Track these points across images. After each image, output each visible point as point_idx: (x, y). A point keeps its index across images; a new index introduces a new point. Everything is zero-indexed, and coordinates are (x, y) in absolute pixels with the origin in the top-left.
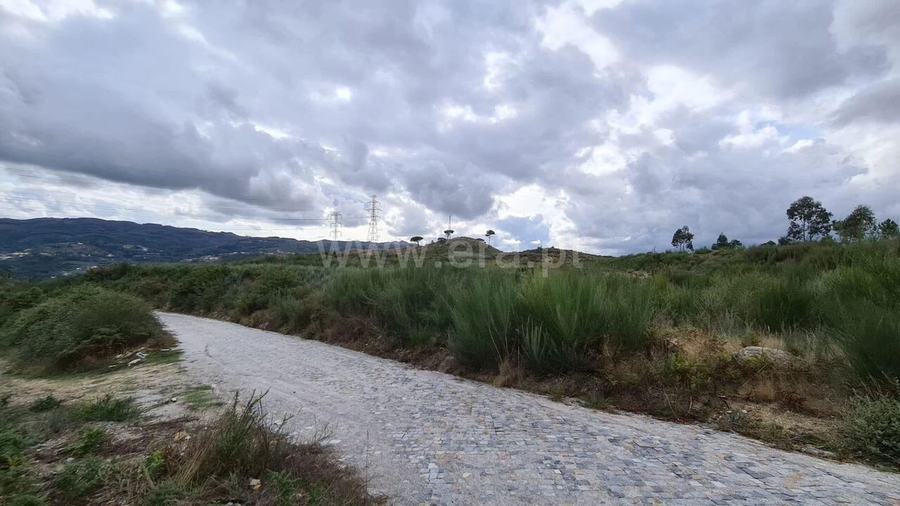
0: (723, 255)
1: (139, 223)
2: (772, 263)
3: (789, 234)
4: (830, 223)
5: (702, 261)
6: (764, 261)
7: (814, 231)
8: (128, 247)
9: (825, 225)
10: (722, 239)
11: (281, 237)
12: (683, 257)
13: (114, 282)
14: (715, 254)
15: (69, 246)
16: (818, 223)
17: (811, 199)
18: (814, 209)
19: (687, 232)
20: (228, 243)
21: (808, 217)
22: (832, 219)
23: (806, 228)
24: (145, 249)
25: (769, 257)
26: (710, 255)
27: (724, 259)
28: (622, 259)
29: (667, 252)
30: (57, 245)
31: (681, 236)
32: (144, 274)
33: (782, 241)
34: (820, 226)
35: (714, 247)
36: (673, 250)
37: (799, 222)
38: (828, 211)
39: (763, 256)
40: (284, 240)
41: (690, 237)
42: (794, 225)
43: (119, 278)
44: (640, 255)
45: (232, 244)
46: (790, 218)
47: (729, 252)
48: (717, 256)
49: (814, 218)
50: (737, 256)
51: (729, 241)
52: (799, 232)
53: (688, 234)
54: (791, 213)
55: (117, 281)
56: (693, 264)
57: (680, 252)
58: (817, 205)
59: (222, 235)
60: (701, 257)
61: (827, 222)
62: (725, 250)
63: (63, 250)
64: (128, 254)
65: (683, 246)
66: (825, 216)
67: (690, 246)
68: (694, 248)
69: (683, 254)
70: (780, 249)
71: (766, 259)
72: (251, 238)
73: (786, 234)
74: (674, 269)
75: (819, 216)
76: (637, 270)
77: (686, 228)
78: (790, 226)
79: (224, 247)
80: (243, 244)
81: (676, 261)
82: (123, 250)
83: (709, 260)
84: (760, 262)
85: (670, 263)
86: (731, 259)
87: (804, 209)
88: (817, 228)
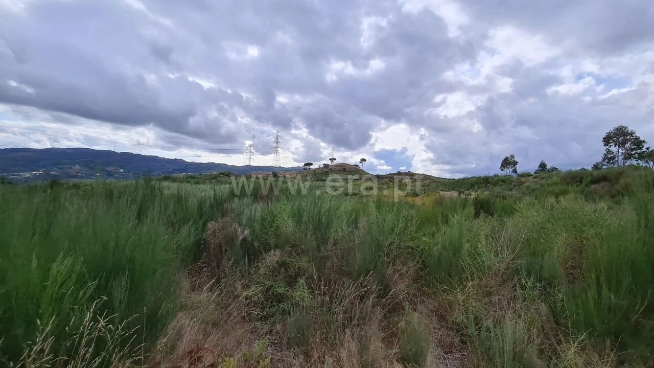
0: (542, 178)
1: (118, 152)
3: (604, 160)
4: (644, 149)
5: (523, 183)
6: (579, 183)
7: (628, 156)
8: (109, 169)
9: (639, 151)
10: (543, 166)
11: (216, 163)
12: (508, 180)
14: (536, 177)
15: (70, 168)
16: (632, 150)
17: (625, 128)
18: (628, 137)
19: (513, 159)
21: (622, 144)
22: (646, 146)
23: (620, 154)
24: (122, 171)
25: (583, 180)
26: (530, 178)
29: (495, 176)
30: (61, 167)
31: (508, 162)
33: (596, 167)
34: (633, 153)
35: (535, 173)
36: (500, 174)
37: (614, 149)
38: (642, 139)
39: (578, 179)
40: (219, 164)
41: (515, 163)
42: (609, 151)
44: (473, 178)
45: (181, 167)
46: (605, 145)
47: (547, 176)
48: (536, 179)
49: (627, 145)
50: (555, 179)
51: (548, 167)
52: (613, 158)
53: (514, 161)
54: (607, 140)
56: (515, 186)
57: (506, 176)
58: (632, 134)
59: (175, 160)
60: (523, 179)
61: (641, 149)
62: (543, 175)
63: (66, 171)
64: (110, 174)
65: (509, 171)
66: (639, 143)
67: (515, 171)
68: (518, 172)
71: (581, 182)
72: (195, 164)
73: (600, 159)
74: (497, 189)
75: (633, 143)
76: (468, 190)
77: (512, 157)
78: (605, 152)
79: (176, 170)
80: (190, 167)
81: (501, 183)
82: (106, 170)
83: (529, 182)
84: (575, 185)
85: (495, 184)
86: (549, 182)
87: (619, 137)
88: (631, 155)
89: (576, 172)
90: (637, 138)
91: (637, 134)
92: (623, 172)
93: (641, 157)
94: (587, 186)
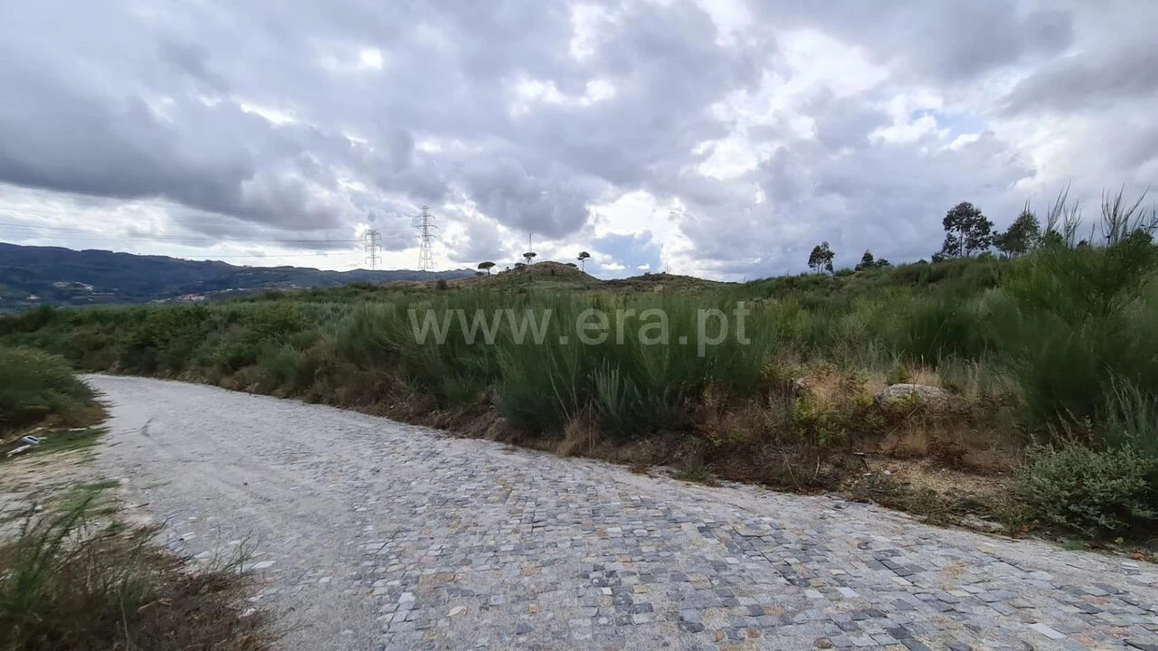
0: (868, 277)
1: (76, 250)
2: (923, 286)
3: (945, 249)
4: (991, 234)
5: (842, 285)
6: (915, 283)
7: (972, 244)
8: (60, 284)
9: (985, 236)
10: (868, 257)
11: (295, 266)
12: (822, 280)
13: (29, 335)
14: (859, 276)
16: (978, 235)
17: (970, 205)
18: (973, 218)
19: (826, 250)
20: (217, 276)
21: (966, 228)
22: (992, 229)
23: (963, 241)
24: (89, 288)
25: (920, 278)
26: (853, 277)
27: (870, 281)
28: (749, 285)
29: (802, 275)
31: (820, 255)
32: (78, 322)
33: (936, 258)
34: (979, 238)
35: (857, 269)
36: (809, 273)
37: (956, 234)
38: (988, 220)
39: (914, 277)
40: (301, 270)
41: (830, 255)
42: (950, 237)
43: (36, 329)
44: (769, 279)
45: (223, 277)
46: (946, 229)
47: (874, 273)
48: (861, 279)
49: (972, 229)
50: (885, 276)
51: (875, 260)
52: (955, 247)
53: (828, 252)
54: (948, 222)
55: (36, 333)
56: (832, 289)
57: (818, 275)
58: (977, 213)
59: (208, 264)
60: (842, 279)
61: (987, 233)
62: (869, 271)
64: (61, 295)
65: (821, 267)
66: (985, 225)
67: (830, 267)
68: (835, 269)
69: (821, 277)
70: (934, 268)
71: (917, 280)
72: (251, 269)
73: (941, 249)
74: (810, 295)
75: (979, 226)
76: (767, 298)
77: (826, 245)
78: (946, 238)
79: (213, 282)
80: (241, 277)
81: (812, 286)
82: (53, 289)
83: (851, 283)
84: (910, 284)
85: (805, 288)
86: (877, 282)
87: (963, 217)
88: (976, 242)
89: (911, 266)
90: (983, 219)
91: (983, 214)
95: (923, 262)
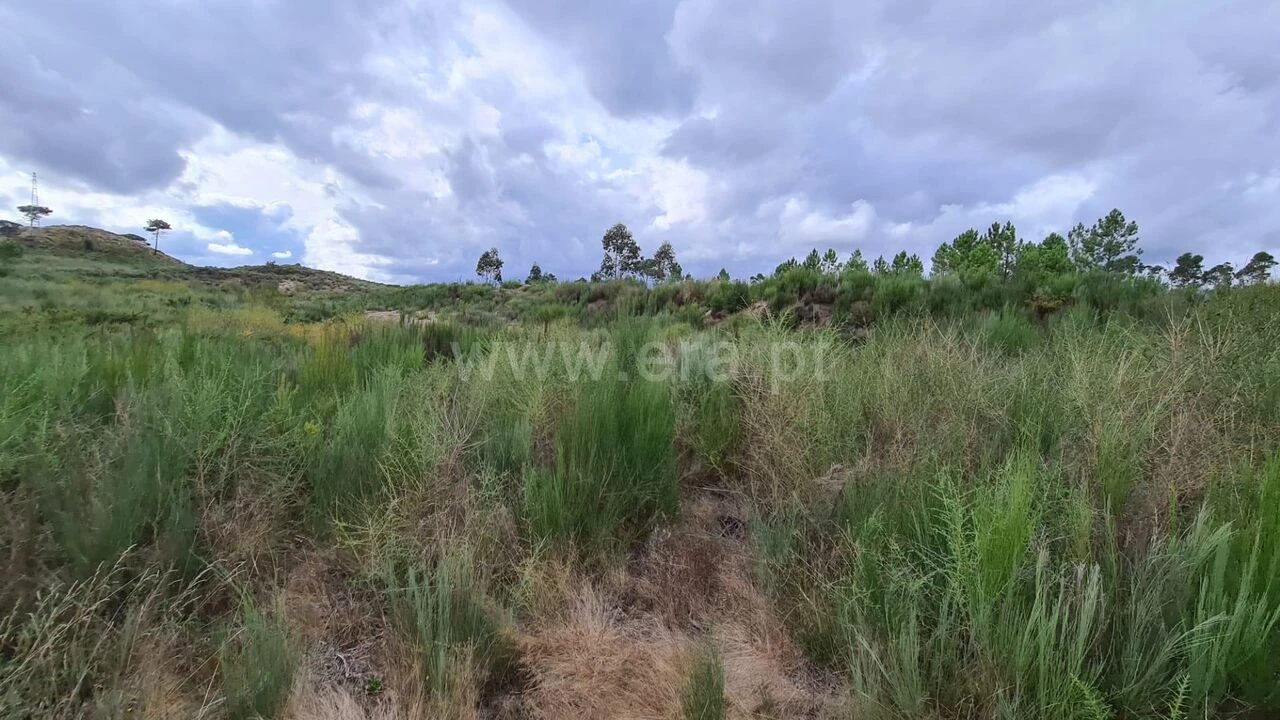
0: (534, 292)
3: (602, 269)
4: (639, 259)
5: (507, 299)
6: (576, 301)
7: (625, 267)
9: (634, 260)
10: (536, 271)
12: (487, 291)
14: (526, 289)
16: (629, 258)
17: (623, 228)
18: (626, 241)
19: (496, 257)
21: (619, 249)
22: (641, 254)
23: (617, 263)
26: (519, 291)
27: (535, 297)
28: (410, 290)
29: (468, 284)
31: (488, 262)
33: (595, 278)
34: (630, 262)
35: (527, 282)
36: (476, 282)
37: (613, 255)
38: (637, 244)
39: (575, 295)
41: (499, 264)
42: (608, 258)
44: (431, 285)
46: (604, 248)
47: (541, 288)
48: (527, 293)
49: (625, 251)
50: (549, 293)
51: (543, 273)
52: (611, 268)
53: (498, 260)
54: (608, 240)
56: (497, 303)
57: (485, 285)
58: (629, 236)
60: (508, 292)
61: (636, 257)
62: (537, 286)
65: (490, 276)
66: (634, 250)
67: (498, 278)
68: (504, 279)
69: (487, 287)
70: (593, 287)
71: (578, 299)
73: (599, 269)
74: (471, 308)
75: (630, 250)
76: (424, 308)
77: (495, 252)
78: (604, 258)
81: (477, 297)
83: (517, 297)
84: (571, 303)
85: (468, 300)
86: (541, 298)
87: (617, 238)
88: (628, 264)
89: (573, 284)
90: (633, 244)
91: (634, 238)
92: (619, 287)
93: (637, 268)
94: (583, 305)
95: (583, 280)
